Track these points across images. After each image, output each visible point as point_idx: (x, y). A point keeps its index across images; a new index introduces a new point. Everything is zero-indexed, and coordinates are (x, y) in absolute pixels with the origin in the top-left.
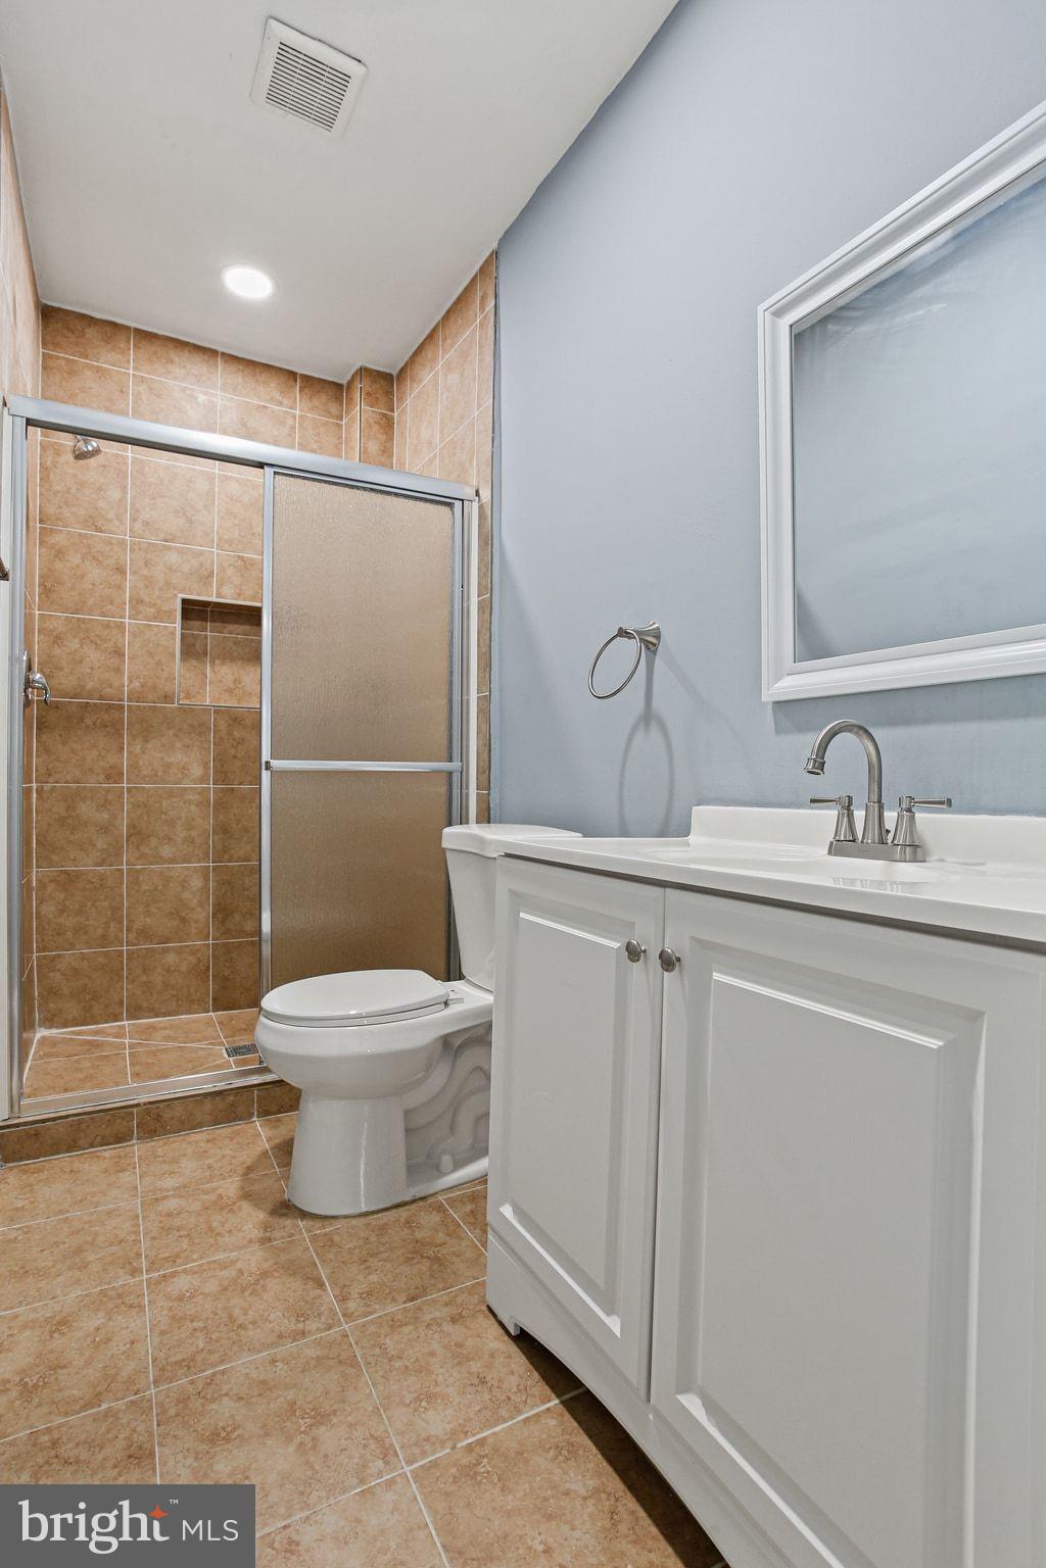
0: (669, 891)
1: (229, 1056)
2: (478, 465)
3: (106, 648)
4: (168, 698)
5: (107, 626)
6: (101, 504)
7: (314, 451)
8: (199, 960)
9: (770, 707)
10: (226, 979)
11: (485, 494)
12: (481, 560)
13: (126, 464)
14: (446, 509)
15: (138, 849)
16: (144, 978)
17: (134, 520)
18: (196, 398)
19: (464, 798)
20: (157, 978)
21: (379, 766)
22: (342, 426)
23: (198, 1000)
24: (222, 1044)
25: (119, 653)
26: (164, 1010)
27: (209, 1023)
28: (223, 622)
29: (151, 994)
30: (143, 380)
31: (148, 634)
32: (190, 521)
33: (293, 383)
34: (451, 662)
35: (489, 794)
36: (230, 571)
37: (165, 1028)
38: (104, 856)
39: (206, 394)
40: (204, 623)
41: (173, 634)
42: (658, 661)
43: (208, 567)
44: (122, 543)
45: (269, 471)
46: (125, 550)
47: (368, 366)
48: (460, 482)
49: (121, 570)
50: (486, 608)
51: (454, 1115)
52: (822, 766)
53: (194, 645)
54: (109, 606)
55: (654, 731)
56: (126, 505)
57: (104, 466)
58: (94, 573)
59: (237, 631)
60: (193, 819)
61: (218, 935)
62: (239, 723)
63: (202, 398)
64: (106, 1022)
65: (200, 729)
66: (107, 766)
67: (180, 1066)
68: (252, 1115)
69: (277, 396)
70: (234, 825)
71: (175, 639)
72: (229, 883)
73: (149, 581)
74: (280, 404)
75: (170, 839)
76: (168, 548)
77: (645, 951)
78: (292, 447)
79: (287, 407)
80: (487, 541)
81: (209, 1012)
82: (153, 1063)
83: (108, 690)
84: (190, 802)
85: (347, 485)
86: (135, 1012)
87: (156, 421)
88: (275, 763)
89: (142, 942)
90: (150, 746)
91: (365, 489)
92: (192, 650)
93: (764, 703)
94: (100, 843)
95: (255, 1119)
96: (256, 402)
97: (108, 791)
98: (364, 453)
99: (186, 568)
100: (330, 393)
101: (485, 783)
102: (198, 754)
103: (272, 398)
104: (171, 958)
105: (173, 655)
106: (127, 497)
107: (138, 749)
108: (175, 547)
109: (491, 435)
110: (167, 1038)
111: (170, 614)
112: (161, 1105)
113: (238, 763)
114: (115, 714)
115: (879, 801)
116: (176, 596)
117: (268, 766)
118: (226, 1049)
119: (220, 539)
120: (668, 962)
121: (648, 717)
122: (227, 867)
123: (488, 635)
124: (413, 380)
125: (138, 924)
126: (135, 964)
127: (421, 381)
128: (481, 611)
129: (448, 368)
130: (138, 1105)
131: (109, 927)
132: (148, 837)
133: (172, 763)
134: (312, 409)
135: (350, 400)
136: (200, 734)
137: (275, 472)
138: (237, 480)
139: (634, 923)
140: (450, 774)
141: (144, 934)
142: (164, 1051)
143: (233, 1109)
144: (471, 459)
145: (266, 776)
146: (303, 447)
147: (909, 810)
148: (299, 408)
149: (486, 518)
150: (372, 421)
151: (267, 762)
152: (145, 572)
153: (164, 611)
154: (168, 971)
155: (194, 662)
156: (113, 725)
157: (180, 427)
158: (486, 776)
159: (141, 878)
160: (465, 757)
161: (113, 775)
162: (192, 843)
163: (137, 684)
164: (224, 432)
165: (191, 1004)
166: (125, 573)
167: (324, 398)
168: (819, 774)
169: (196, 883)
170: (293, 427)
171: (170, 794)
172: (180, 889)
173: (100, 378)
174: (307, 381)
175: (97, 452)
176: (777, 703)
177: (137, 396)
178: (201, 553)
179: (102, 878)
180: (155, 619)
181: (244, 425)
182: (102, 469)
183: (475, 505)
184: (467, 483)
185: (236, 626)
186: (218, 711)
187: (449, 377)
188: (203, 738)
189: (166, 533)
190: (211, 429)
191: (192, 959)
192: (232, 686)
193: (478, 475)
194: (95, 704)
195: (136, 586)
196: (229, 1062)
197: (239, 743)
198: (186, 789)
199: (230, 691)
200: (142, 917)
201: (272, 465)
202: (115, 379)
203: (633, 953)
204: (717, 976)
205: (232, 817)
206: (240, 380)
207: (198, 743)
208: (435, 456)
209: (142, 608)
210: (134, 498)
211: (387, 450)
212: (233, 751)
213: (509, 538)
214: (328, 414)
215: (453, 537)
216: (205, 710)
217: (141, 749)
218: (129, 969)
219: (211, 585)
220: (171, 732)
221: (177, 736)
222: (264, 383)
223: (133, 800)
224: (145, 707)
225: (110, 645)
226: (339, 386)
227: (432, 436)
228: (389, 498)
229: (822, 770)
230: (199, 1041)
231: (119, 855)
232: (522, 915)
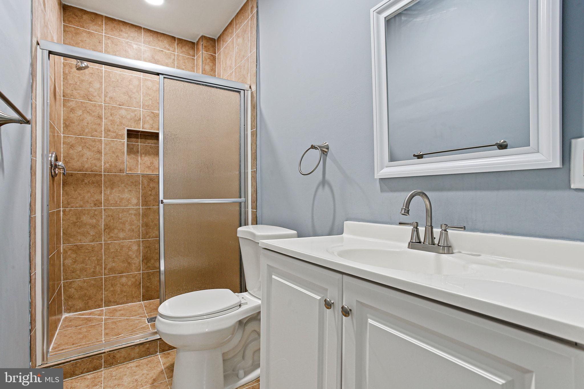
0: (344, 276)
1: (148, 322)
2: (250, 76)
3: (94, 150)
4: (121, 171)
5: (94, 141)
6: (91, 89)
7: (183, 69)
8: (136, 280)
9: (378, 180)
10: (148, 287)
11: (254, 88)
12: (252, 115)
13: (102, 73)
14: (237, 94)
15: (109, 234)
16: (112, 289)
17: (106, 96)
18: (133, 47)
19: (246, 213)
20: (118, 289)
21: (211, 201)
22: (194, 59)
23: (136, 297)
24: (145, 316)
25: (100, 152)
26: (121, 302)
27: (140, 307)
28: (145, 139)
29: (115, 295)
30: (109, 38)
31: (112, 144)
32: (130, 97)
33: (174, 42)
34: (240, 157)
35: (256, 211)
36: (148, 118)
37: (120, 310)
38: (94, 238)
39: (137, 44)
40: (137, 139)
41: (124, 144)
42: (328, 159)
43: (138, 116)
44: (100, 106)
45: (161, 77)
46: (102, 109)
47: (205, 35)
48: (243, 83)
49: (100, 117)
50: (254, 134)
51: (244, 352)
52: (408, 212)
53: (133, 148)
54: (95, 133)
55: (327, 188)
56: (102, 90)
57: (92, 74)
58: (88, 118)
59: (150, 143)
60: (133, 221)
61: (144, 269)
62: (153, 181)
63: (135, 46)
64: (95, 309)
65: (135, 184)
66: (95, 200)
67: (126, 329)
68: (157, 352)
69: (167, 46)
70: (151, 223)
71: (124, 146)
72: (149, 247)
73: (113, 122)
74: (169, 50)
75: (123, 230)
76: (121, 108)
77: (333, 303)
78: (174, 67)
79: (172, 51)
80: (254, 107)
81: (141, 301)
82: (114, 328)
83: (95, 168)
84: (131, 214)
85: (195, 83)
86: (108, 303)
87: (115, 55)
88: (165, 201)
89: (111, 273)
90: (114, 191)
91: (203, 85)
92: (131, 151)
93: (375, 179)
94: (92, 233)
95: (158, 354)
96: (158, 48)
97: (95, 210)
98: (204, 70)
99: (129, 117)
100: (190, 46)
101: (255, 207)
102: (135, 194)
103: (165, 47)
104: (124, 280)
105: (124, 153)
106: (102, 87)
107: (108, 192)
108: (124, 108)
109: (256, 63)
110: (122, 315)
111: (122, 136)
112: (115, 352)
113: (152, 197)
114: (98, 178)
115: (431, 226)
116: (124, 128)
117: (162, 202)
118: (147, 319)
119: (143, 105)
120: (346, 312)
121: (324, 182)
122: (148, 240)
123: (255, 146)
124: (223, 41)
125: (109, 266)
126: (108, 283)
127: (227, 41)
128: (252, 135)
129: (238, 36)
130: (104, 353)
131: (96, 268)
132: (113, 229)
133: (123, 198)
134: (182, 52)
135: (198, 49)
136: (136, 185)
137: (164, 77)
138: (151, 81)
139: (327, 289)
140: (240, 203)
141: (112, 270)
142: (120, 321)
143: (148, 350)
144: (248, 73)
145: (161, 206)
146: (178, 68)
147: (445, 230)
148: (177, 51)
149: (254, 98)
150: (207, 58)
151: (162, 201)
152: (111, 118)
153: (119, 135)
154: (123, 285)
155: (133, 156)
156: (97, 183)
157: (126, 58)
158: (255, 204)
159: (110, 247)
160: (246, 196)
161: (97, 203)
162: (133, 231)
163: (107, 165)
164: (145, 60)
165: (132, 298)
166: (102, 119)
167: (187, 48)
168: (407, 215)
169: (135, 248)
170: (174, 60)
171: (123, 211)
172: (127, 250)
173: (90, 36)
174: (180, 41)
175: (87, 67)
176: (381, 179)
177: (107, 45)
178: (135, 111)
179: (93, 247)
180: (115, 138)
181: (153, 58)
182: (91, 75)
183: (250, 92)
184: (246, 83)
185: (151, 140)
186: (143, 176)
187: (238, 40)
188: (137, 187)
189: (120, 102)
190: (139, 59)
191: (133, 280)
192: (149, 165)
193: (250, 80)
194: (89, 174)
195: (107, 124)
196: (148, 324)
197: (152, 189)
198: (130, 209)
199: (149, 167)
200: (111, 263)
201: (163, 74)
202: (97, 37)
203: (328, 305)
204: (370, 321)
205: (150, 220)
206: (152, 40)
207: (135, 189)
208: (233, 72)
209: (110, 133)
210: (105, 87)
211: (213, 70)
212: (150, 193)
213: (264, 106)
214: (189, 54)
215: (240, 105)
216: (138, 176)
217: (110, 192)
218: (105, 285)
219: (140, 124)
220: (123, 185)
221: (125, 187)
222: (161, 41)
223: (106, 214)
224: (111, 175)
225: (95, 149)
226: (193, 43)
227: (231, 64)
228: (213, 89)
229: (408, 214)
230: (135, 316)
231: (100, 237)
232: (273, 277)
